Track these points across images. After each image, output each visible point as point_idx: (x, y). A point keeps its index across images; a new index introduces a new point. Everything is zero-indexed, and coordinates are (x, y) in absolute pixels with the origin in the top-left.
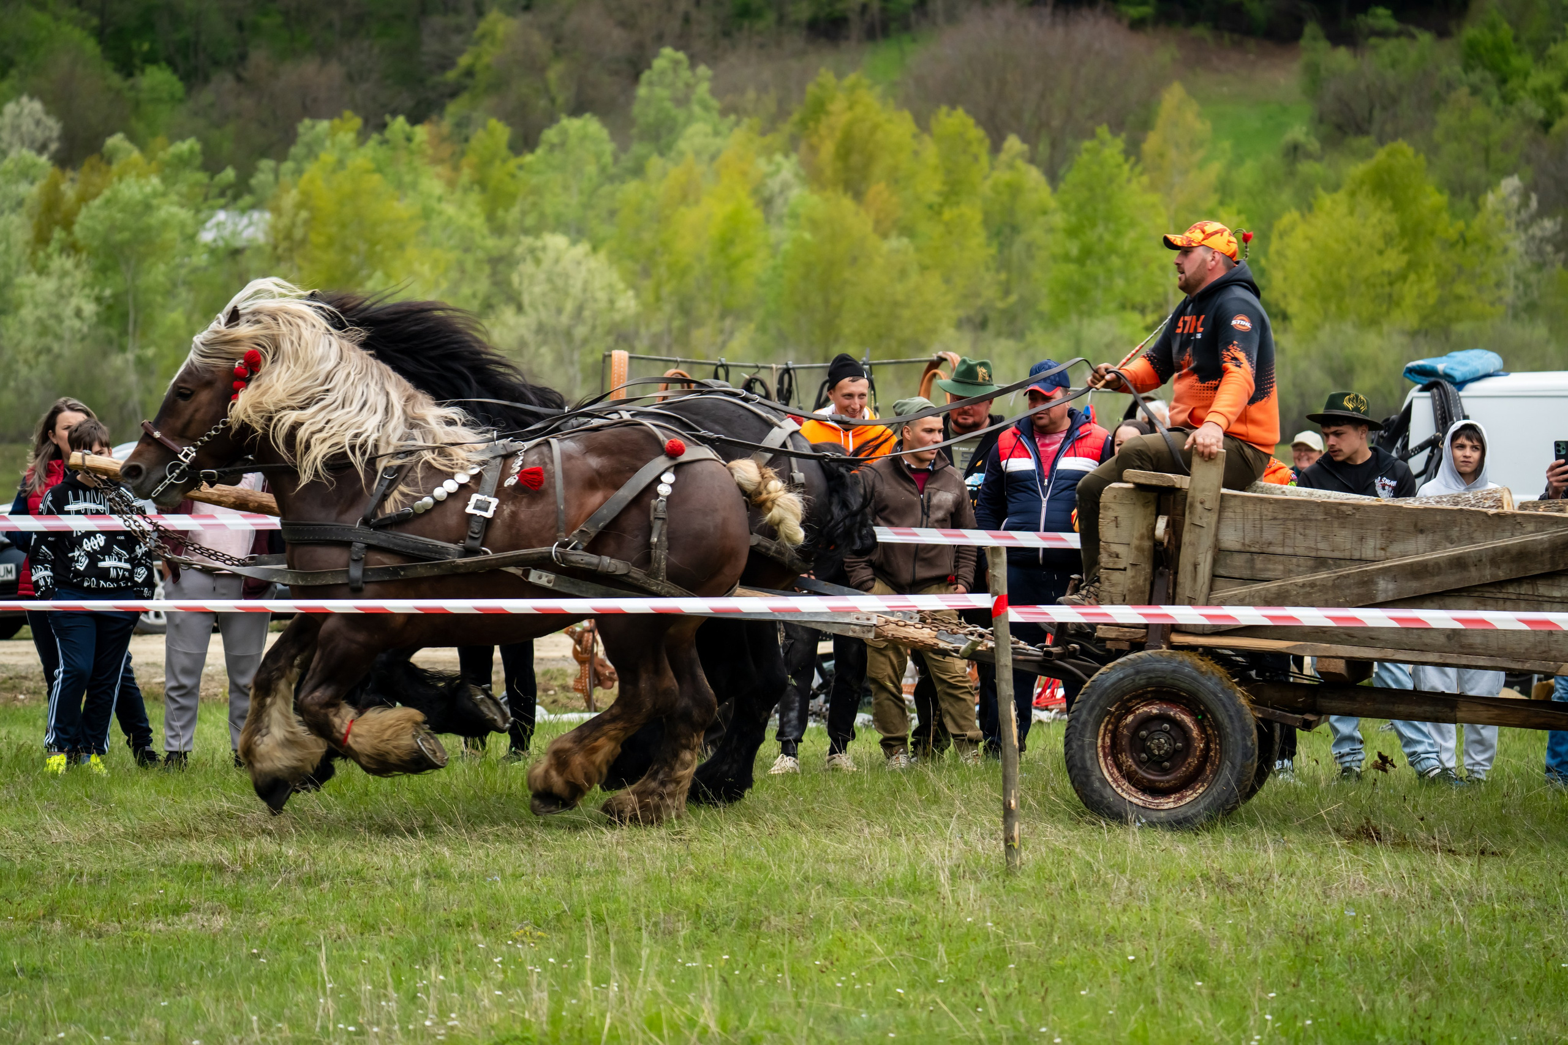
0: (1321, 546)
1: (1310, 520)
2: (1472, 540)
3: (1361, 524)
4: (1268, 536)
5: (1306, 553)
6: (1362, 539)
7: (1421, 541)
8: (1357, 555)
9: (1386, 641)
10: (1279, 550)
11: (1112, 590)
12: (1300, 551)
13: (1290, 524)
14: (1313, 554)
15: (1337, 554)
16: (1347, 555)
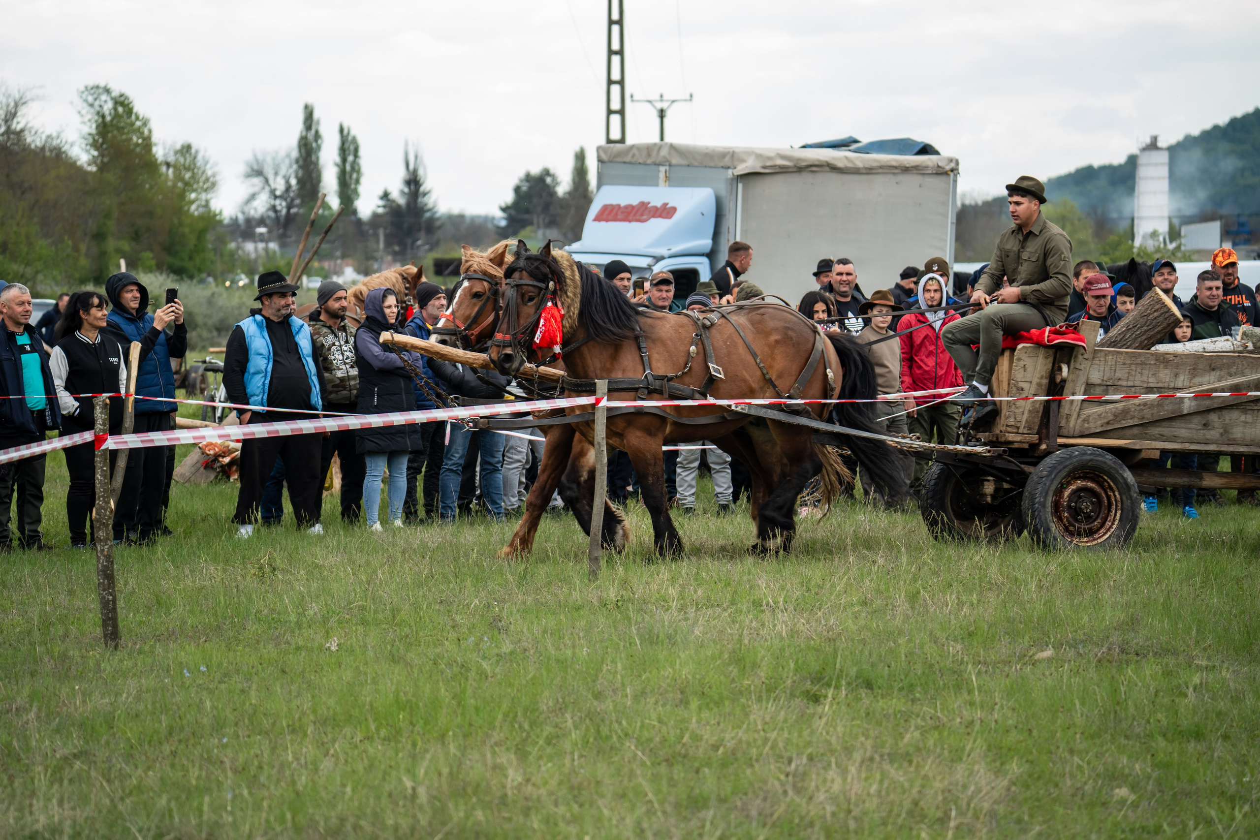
0: (1151, 380)
1: (1146, 364)
2: (1243, 375)
3: (1177, 366)
4: (1118, 375)
5: (1141, 385)
6: (1176, 375)
7: (1213, 376)
8: (1172, 385)
9: (1183, 438)
10: (1124, 383)
11: (1016, 411)
12: (1137, 383)
13: (1133, 367)
14: (1145, 385)
15: (1160, 385)
16: (1166, 385)
